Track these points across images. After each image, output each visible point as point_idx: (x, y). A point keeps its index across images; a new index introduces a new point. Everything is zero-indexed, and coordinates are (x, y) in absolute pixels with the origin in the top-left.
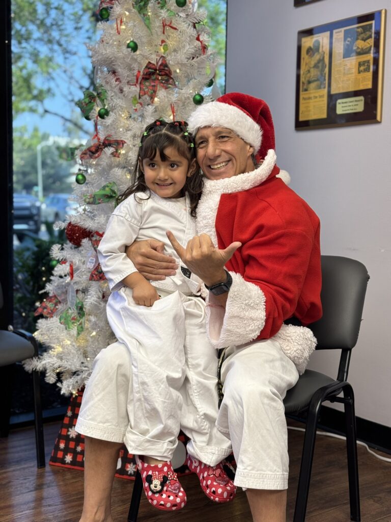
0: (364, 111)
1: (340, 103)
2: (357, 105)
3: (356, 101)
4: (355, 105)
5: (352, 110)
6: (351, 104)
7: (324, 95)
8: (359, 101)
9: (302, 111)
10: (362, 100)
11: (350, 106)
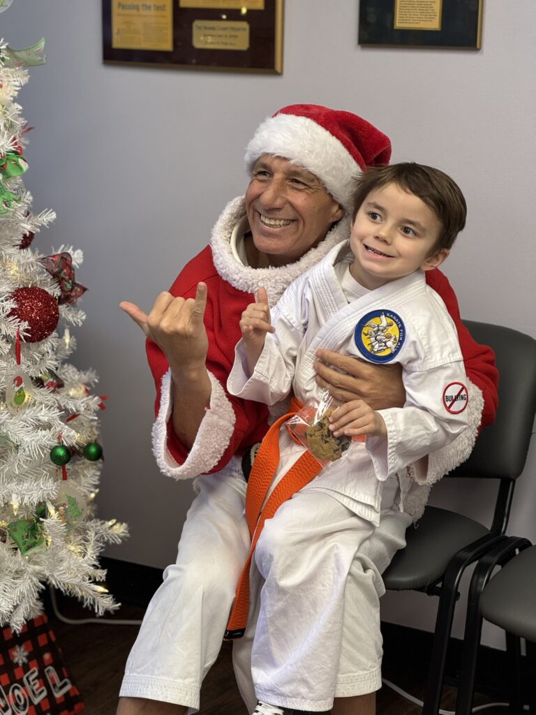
0: (249, 49)
1: (200, 28)
2: (236, 36)
3: (233, 29)
4: (231, 36)
5: (226, 44)
6: (221, 33)
7: (164, 6)
8: (238, 29)
9: (119, 30)
10: (244, 29)
11: (220, 36)
